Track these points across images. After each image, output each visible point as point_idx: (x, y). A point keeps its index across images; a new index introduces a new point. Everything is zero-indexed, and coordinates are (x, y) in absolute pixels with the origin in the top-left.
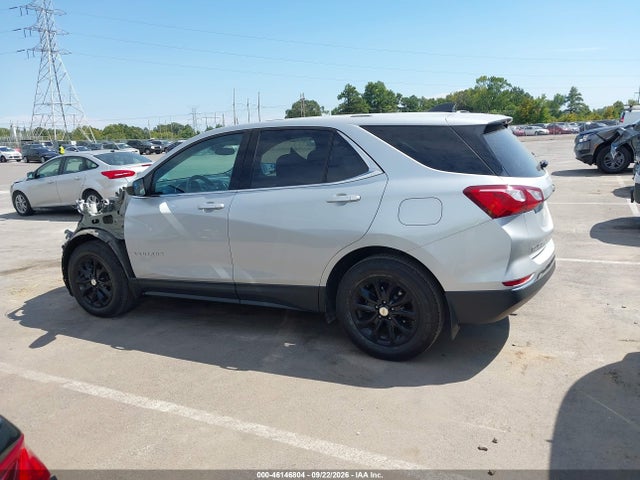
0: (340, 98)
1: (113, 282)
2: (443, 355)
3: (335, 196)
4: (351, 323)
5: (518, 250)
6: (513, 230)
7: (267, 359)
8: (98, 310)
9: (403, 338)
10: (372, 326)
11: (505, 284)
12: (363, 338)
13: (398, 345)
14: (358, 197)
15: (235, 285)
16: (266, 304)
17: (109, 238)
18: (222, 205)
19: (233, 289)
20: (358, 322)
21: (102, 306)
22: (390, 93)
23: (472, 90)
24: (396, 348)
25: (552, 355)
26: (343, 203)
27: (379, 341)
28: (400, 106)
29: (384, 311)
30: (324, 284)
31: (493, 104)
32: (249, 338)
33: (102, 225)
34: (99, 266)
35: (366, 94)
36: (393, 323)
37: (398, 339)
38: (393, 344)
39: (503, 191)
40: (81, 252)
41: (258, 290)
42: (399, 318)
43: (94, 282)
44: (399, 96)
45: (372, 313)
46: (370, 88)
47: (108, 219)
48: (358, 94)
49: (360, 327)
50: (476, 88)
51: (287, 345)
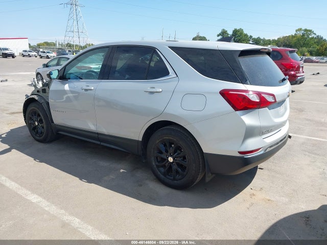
0: (218, 36)
1: (44, 125)
2: (206, 189)
3: (149, 88)
4: (154, 164)
5: (250, 132)
6: (249, 119)
7: (106, 178)
8: (38, 138)
9: (180, 177)
10: (164, 166)
11: (240, 153)
12: (159, 173)
13: (177, 180)
14: (161, 90)
15: (98, 134)
16: (112, 146)
17: (43, 101)
18: (93, 88)
19: (97, 135)
20: (157, 163)
21: (40, 137)
22: (246, 35)
23: (292, 36)
24: (175, 182)
25: (272, 199)
26: (152, 93)
27: (167, 176)
28: (251, 42)
29: (171, 159)
30: (140, 139)
31: (304, 44)
32: (104, 164)
33: (41, 94)
34: (39, 115)
35: (233, 35)
36: (175, 167)
37: (178, 177)
38: (174, 179)
39: (244, 94)
40: (32, 107)
41: (108, 138)
42: (178, 164)
43: (36, 124)
44: (251, 37)
45: (165, 160)
46: (235, 32)
47: (44, 91)
48: (228, 34)
49: (158, 166)
50: (295, 34)
51: (122, 171)
